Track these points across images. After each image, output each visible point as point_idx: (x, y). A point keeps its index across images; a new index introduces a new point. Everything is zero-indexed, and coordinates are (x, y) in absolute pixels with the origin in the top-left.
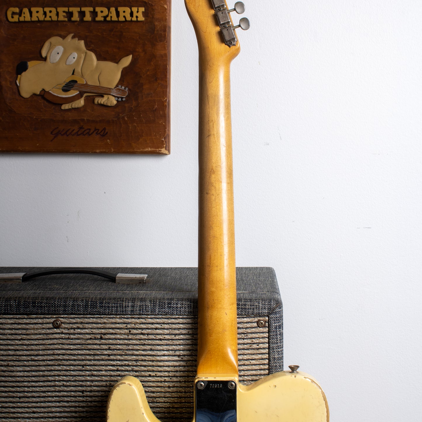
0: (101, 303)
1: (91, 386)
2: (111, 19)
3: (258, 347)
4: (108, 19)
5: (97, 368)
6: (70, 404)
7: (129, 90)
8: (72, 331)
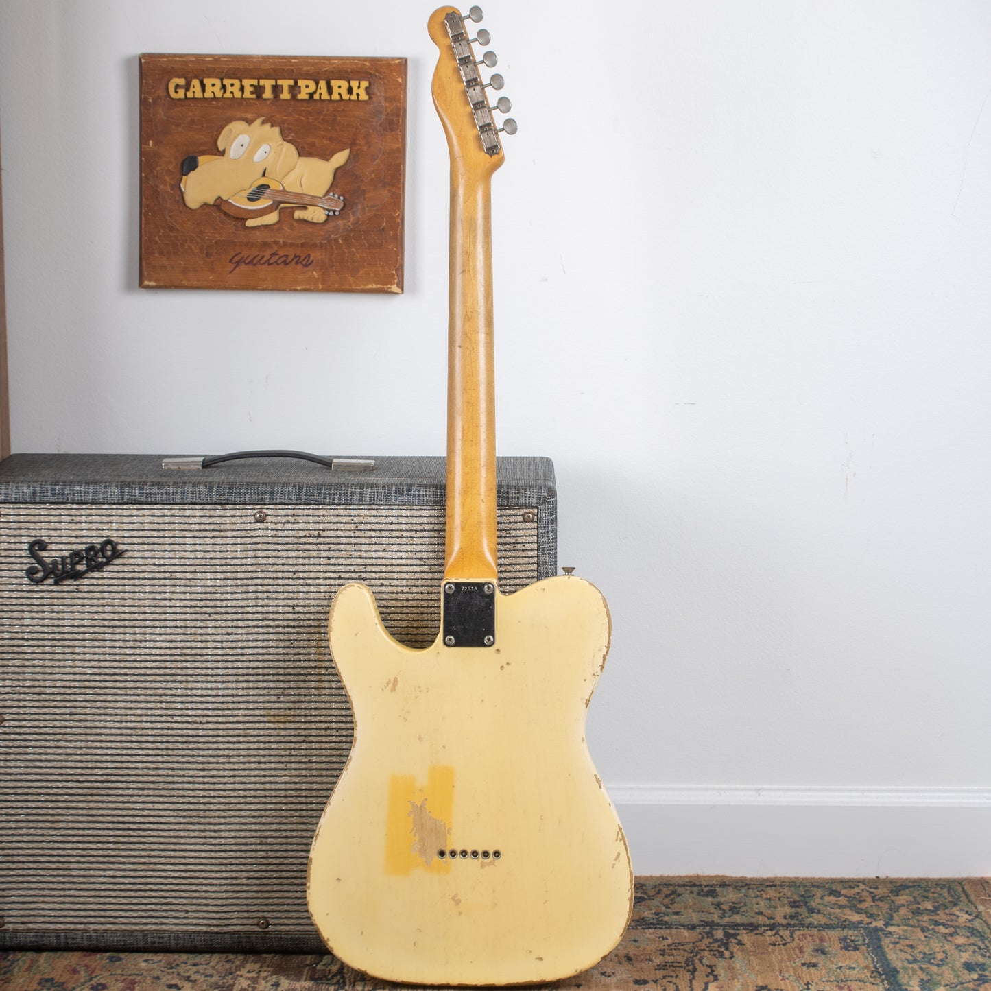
0: (320, 489)
1: (304, 599)
2: (320, 97)
3: (523, 548)
4: (316, 97)
5: (313, 575)
6: (276, 623)
7: (345, 199)
8: (281, 526)
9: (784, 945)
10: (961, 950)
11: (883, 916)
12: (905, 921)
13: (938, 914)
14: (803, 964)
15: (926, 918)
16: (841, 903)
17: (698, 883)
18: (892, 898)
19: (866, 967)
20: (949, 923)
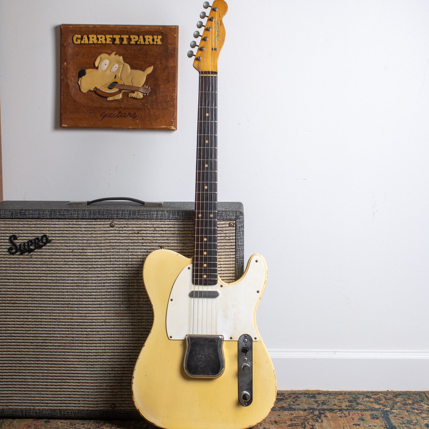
0: (139, 212)
1: (132, 261)
2: (140, 43)
3: (229, 238)
4: (138, 43)
5: (135, 250)
6: (119, 272)
7: (151, 88)
8: (121, 229)
9: (345, 417)
10: (424, 419)
11: (390, 406)
12: (400, 408)
13: (414, 405)
14: (354, 425)
15: (409, 407)
16: (371, 401)
17: (308, 393)
18: (394, 399)
19: (382, 426)
20: (419, 408)
